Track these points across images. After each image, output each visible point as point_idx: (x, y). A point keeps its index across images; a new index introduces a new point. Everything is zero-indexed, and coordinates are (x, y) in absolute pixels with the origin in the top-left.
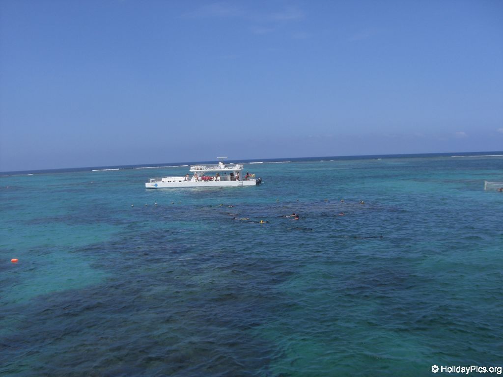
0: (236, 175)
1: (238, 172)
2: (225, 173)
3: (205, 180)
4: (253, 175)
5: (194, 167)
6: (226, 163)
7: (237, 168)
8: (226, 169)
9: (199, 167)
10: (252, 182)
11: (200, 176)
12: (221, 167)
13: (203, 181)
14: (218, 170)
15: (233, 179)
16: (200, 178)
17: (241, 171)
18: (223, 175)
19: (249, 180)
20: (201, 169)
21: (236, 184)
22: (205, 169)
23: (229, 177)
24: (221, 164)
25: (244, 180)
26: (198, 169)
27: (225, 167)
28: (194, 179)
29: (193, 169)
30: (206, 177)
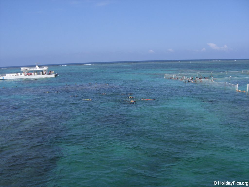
0: (44, 72)
1: (45, 71)
2: (39, 71)
3: (29, 75)
4: (53, 72)
5: (23, 69)
6: (40, 66)
7: (45, 68)
8: (40, 69)
9: (26, 68)
10: (53, 76)
11: (26, 73)
12: (37, 68)
13: (28, 75)
14: (35, 69)
15: (43, 74)
16: (26, 74)
17: (47, 70)
18: (38, 72)
19: (51, 74)
20: (27, 69)
21: (45, 76)
22: (29, 69)
23: (41, 73)
24: (37, 67)
25: (48, 75)
26: (25, 69)
27: (39, 68)
28: (23, 74)
29: (22, 69)
30: (29, 73)
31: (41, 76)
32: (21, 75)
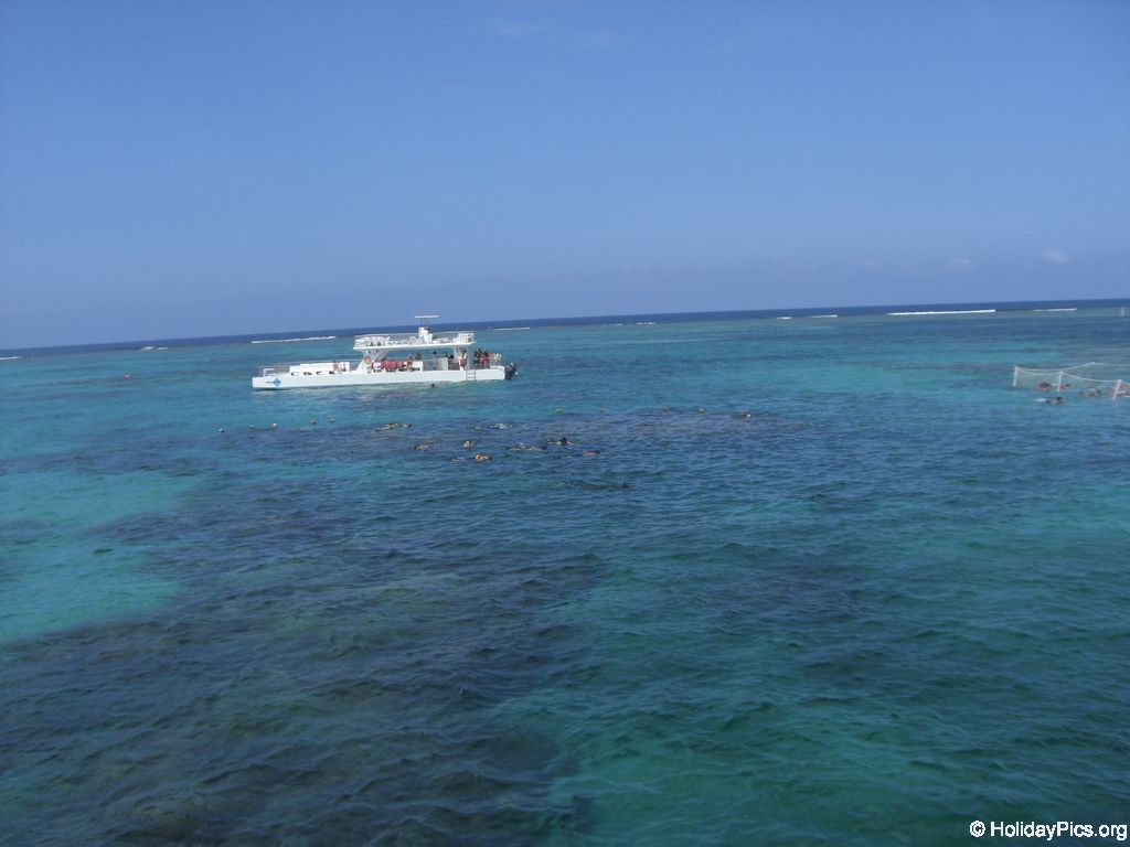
0: (459, 358)
1: (463, 350)
2: (435, 353)
3: (390, 369)
4: (497, 357)
5: (362, 341)
6: (436, 330)
7: (462, 340)
8: (437, 344)
9: (375, 339)
10: (496, 373)
11: (376, 361)
12: (425, 339)
13: (384, 371)
14: (416, 344)
15: (453, 366)
16: (377, 365)
17: (470, 347)
18: (430, 358)
19: (488, 367)
20: (379, 344)
21: (460, 376)
22: (387, 343)
23: (444, 362)
24: (423, 332)
25: (477, 368)
26: (372, 345)
27: (434, 338)
28: (363, 367)
29: (361, 344)
30: (392, 361)
31: (444, 375)
32: (353, 368)
